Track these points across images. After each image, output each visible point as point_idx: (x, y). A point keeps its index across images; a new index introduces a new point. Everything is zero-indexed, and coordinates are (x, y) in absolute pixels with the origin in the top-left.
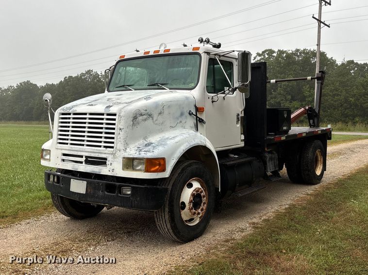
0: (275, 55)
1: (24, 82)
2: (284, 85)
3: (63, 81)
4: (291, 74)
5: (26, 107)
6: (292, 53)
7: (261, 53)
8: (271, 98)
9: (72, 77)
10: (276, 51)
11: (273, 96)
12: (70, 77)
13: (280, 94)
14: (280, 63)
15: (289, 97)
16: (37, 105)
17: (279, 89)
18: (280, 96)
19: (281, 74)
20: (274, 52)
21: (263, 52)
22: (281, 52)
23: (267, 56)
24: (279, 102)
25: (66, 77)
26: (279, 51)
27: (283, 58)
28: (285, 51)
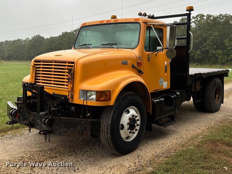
0: (205, 18)
1: (36, 36)
2: (211, 39)
3: (61, 35)
4: (216, 31)
5: (37, 52)
6: (217, 17)
7: (195, 17)
8: (202, 47)
9: (67, 32)
10: (206, 15)
11: (204, 45)
12: (66, 33)
13: (208, 44)
14: (209, 23)
15: (215, 47)
16: (45, 50)
17: (208, 41)
18: (209, 46)
19: (209, 31)
20: (204, 16)
21: (197, 16)
22: (209, 16)
23: (199, 19)
24: (208, 50)
25: (63, 33)
26: (208, 15)
27: (210, 20)
28: (212, 15)
